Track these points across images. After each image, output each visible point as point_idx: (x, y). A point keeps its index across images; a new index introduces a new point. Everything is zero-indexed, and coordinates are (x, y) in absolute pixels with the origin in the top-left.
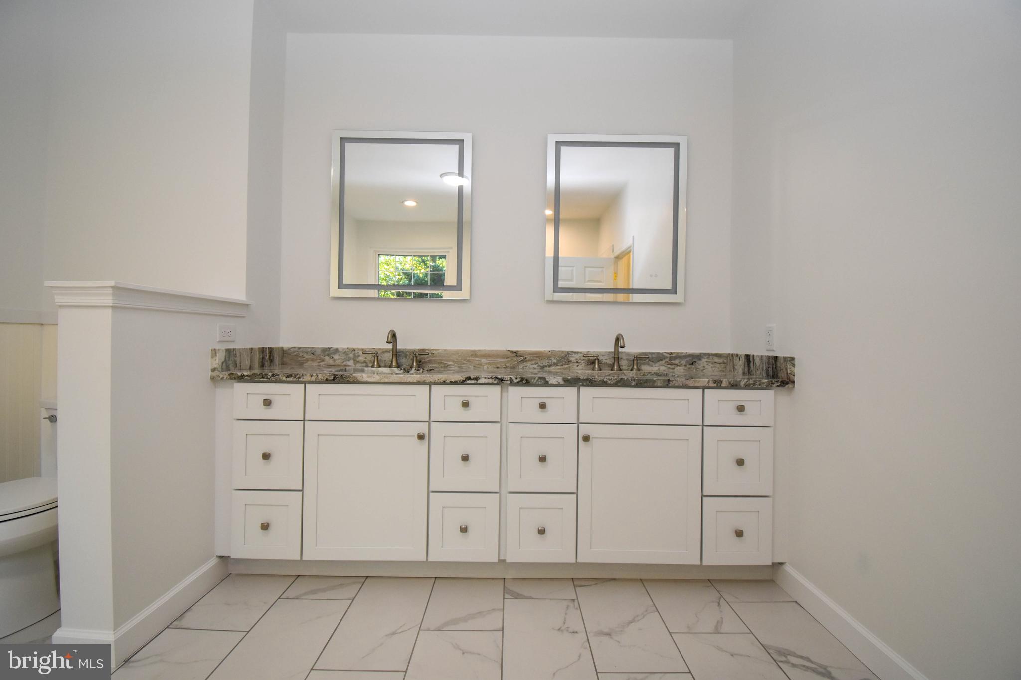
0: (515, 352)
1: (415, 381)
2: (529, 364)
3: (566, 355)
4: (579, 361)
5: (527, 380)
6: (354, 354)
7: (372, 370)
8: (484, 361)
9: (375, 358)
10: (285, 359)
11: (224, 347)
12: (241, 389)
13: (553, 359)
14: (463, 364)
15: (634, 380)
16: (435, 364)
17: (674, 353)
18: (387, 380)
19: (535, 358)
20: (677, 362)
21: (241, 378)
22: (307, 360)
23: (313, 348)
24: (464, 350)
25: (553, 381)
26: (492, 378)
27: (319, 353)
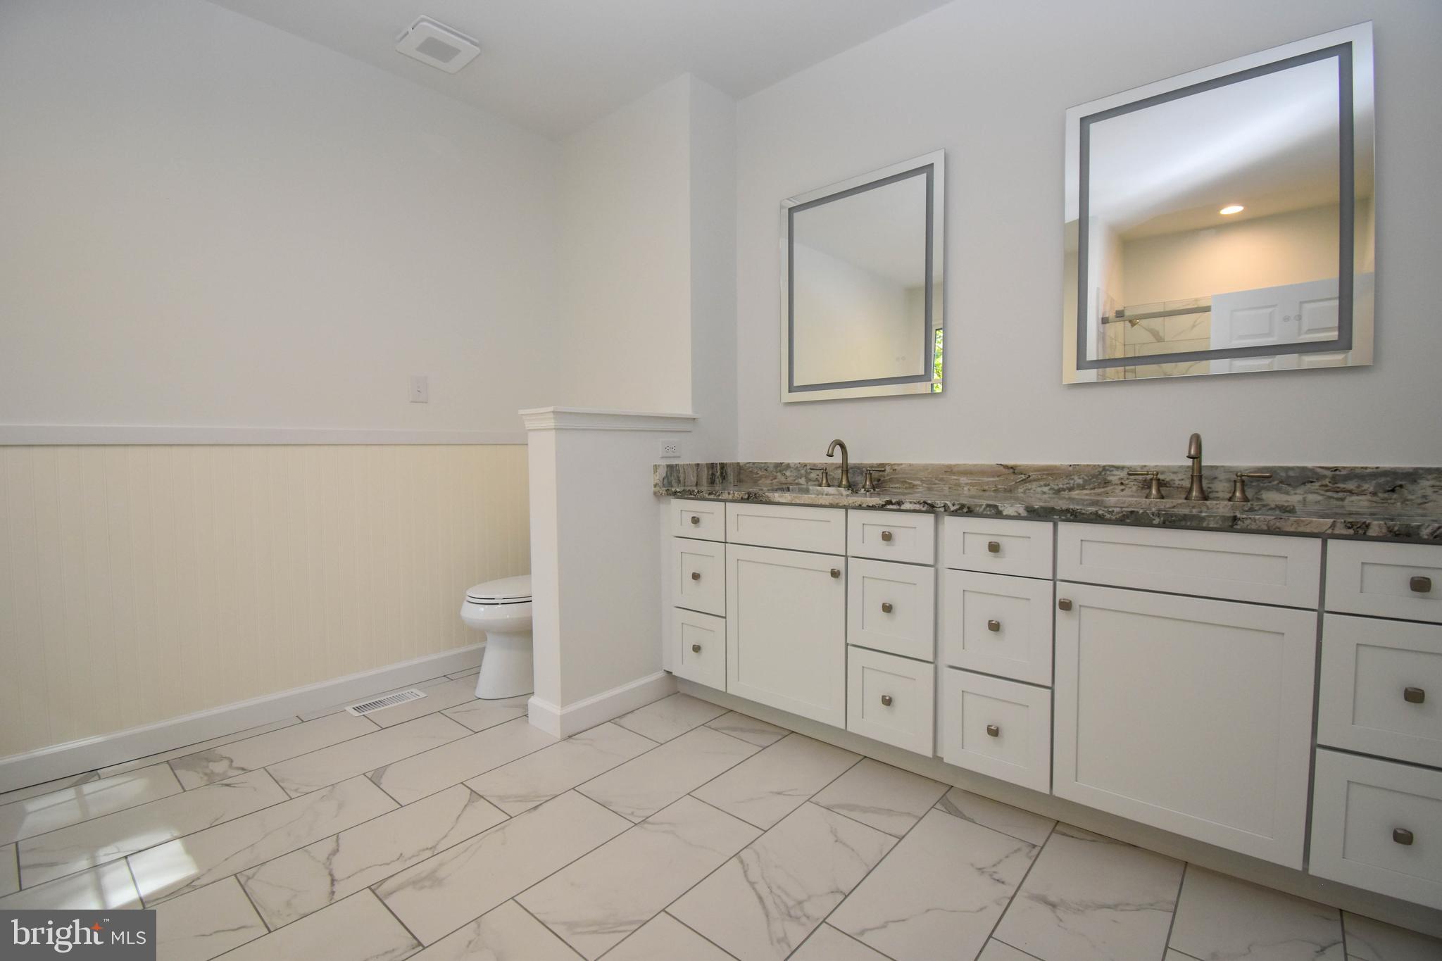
0: (1012, 468)
1: (827, 504)
2: (1034, 485)
3: (1100, 473)
4: (1126, 482)
5: (969, 508)
6: (806, 471)
7: (817, 490)
8: (963, 480)
9: (824, 476)
10: (742, 476)
11: (664, 463)
12: (677, 504)
13: (1076, 478)
14: (935, 484)
15: (1159, 515)
16: (898, 483)
17: (1344, 468)
18: (798, 502)
19: (1045, 477)
20: (1351, 485)
21: (675, 494)
22: (761, 477)
23: (765, 463)
24: (936, 465)
25: (1008, 510)
26: (919, 503)
27: (772, 469)
